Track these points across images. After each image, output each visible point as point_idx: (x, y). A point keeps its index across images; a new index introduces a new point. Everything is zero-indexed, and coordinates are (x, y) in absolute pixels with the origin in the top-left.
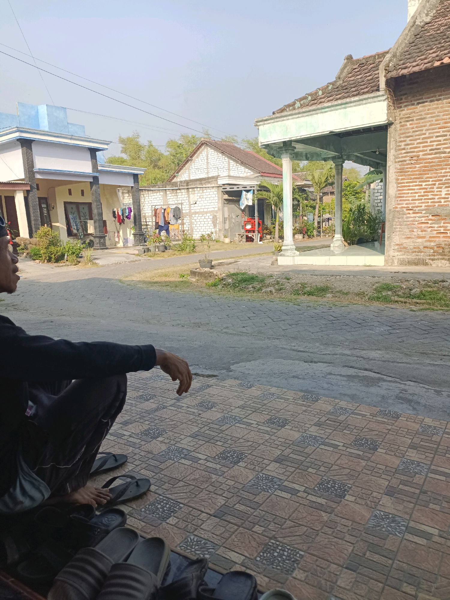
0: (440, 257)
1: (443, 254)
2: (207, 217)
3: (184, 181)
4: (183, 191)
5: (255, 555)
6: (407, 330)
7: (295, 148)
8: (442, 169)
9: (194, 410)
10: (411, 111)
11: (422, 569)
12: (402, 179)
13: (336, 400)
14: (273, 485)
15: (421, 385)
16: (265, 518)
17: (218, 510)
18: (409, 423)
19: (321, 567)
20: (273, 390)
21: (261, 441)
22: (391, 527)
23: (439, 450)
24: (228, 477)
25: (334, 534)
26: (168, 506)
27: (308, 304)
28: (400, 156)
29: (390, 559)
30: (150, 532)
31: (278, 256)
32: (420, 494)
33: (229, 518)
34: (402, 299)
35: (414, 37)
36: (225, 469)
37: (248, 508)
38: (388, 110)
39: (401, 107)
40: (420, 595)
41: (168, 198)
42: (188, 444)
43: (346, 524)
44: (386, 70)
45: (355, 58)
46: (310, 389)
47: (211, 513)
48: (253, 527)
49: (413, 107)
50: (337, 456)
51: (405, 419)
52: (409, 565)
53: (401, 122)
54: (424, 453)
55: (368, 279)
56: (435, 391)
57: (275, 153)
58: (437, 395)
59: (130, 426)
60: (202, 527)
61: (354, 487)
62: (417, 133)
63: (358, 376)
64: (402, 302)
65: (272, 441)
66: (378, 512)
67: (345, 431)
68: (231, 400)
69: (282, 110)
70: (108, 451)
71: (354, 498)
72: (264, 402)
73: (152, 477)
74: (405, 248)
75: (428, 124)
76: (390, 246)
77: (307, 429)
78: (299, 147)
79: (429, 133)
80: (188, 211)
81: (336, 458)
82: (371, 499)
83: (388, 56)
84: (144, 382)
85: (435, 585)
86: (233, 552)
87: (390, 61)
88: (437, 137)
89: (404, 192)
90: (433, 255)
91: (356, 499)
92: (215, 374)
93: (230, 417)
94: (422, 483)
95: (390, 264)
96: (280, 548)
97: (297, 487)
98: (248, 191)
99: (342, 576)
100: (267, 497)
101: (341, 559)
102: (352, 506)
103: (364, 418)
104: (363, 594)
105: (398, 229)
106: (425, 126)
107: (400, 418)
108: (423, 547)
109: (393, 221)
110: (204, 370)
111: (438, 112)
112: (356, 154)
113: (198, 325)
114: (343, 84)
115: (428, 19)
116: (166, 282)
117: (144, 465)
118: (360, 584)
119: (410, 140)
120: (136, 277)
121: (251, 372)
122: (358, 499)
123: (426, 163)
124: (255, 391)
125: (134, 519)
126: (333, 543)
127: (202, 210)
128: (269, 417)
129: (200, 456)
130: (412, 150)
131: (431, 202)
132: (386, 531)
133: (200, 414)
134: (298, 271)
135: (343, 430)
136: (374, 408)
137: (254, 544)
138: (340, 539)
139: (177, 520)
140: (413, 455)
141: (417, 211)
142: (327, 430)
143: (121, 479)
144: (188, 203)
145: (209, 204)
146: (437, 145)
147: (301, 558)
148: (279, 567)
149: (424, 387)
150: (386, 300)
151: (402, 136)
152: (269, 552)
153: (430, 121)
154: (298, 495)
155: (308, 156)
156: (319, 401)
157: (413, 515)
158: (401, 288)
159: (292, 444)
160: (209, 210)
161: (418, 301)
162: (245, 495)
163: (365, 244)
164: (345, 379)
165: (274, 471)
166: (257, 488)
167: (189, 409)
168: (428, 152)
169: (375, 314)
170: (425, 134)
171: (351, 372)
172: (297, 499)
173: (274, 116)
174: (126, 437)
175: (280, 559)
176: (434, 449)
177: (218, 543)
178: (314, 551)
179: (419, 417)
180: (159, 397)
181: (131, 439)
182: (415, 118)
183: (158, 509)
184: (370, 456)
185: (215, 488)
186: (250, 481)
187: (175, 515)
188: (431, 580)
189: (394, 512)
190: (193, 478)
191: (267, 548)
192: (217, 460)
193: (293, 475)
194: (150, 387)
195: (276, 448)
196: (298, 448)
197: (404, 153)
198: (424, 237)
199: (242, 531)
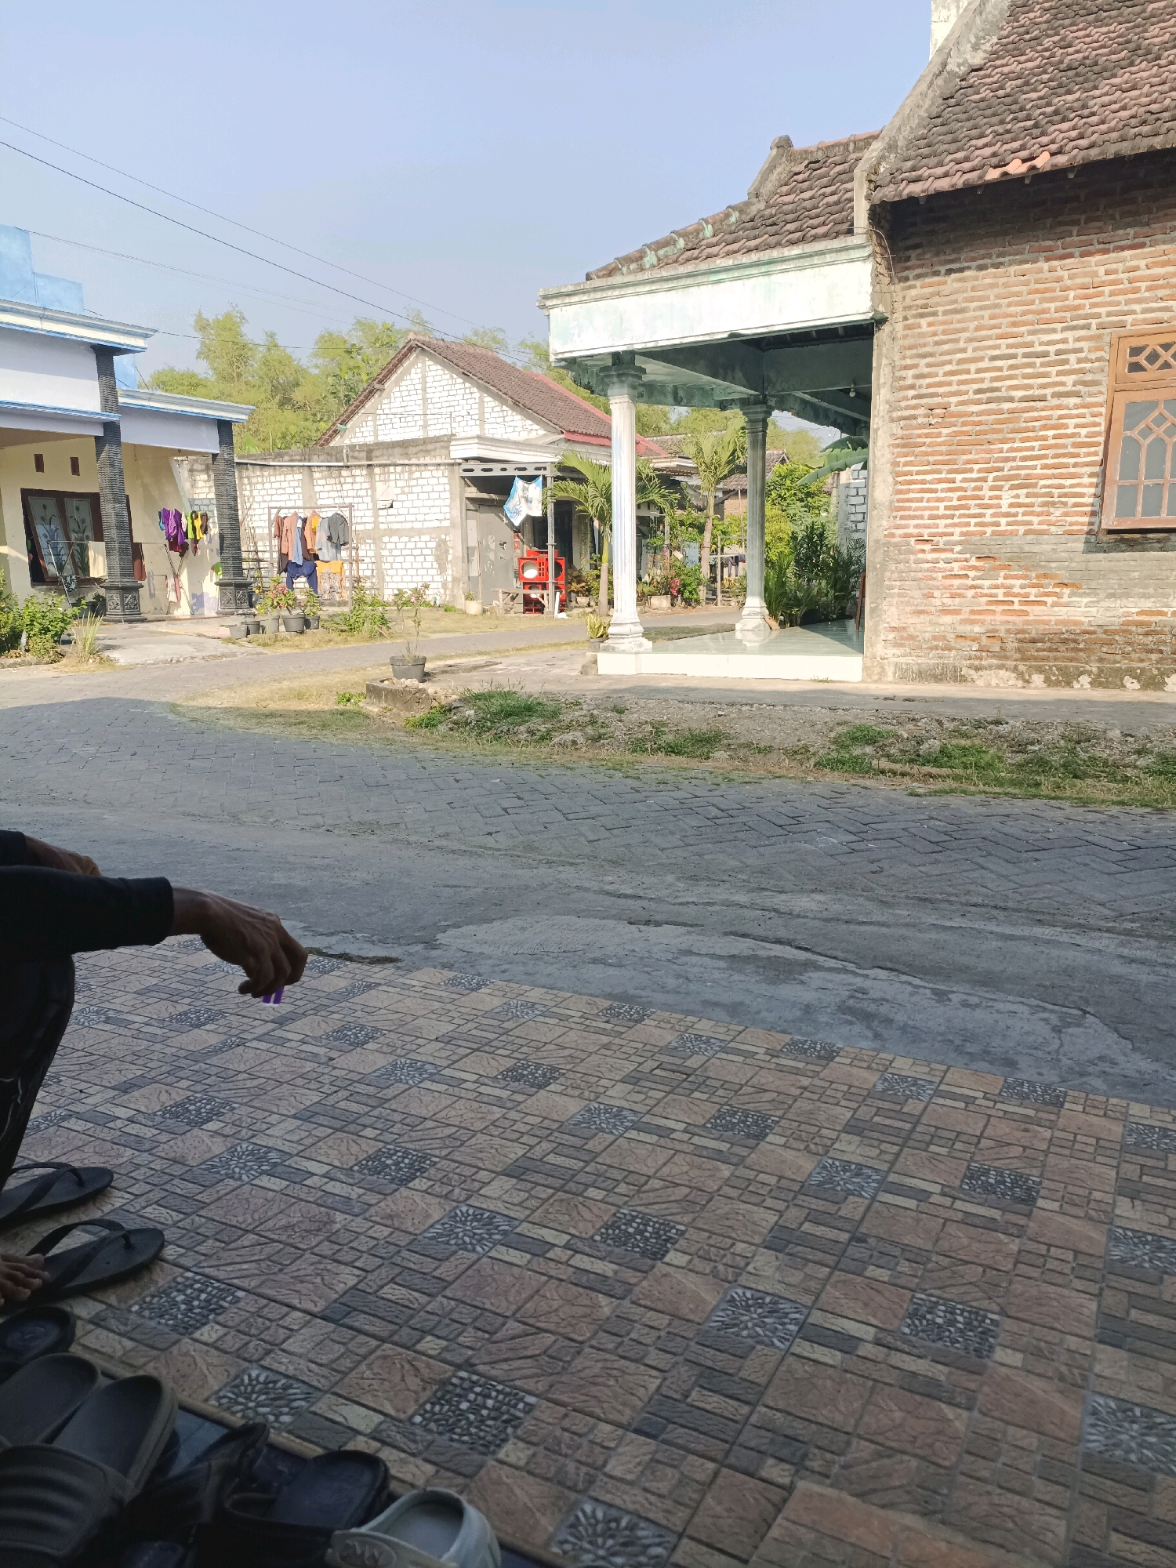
0: (995, 662)
1: (1002, 655)
2: (422, 545)
3: (360, 446)
4: (357, 472)
5: (410, 1412)
6: (894, 843)
7: (643, 371)
8: (1004, 441)
9: (316, 1050)
10: (931, 290)
11: (817, 1423)
12: (906, 464)
13: (690, 1018)
14: (490, 1235)
15: (904, 978)
16: (455, 1316)
17: (335, 1301)
18: (855, 1071)
19: (574, 1433)
20: (535, 995)
21: (479, 1125)
22: (763, 1325)
23: (915, 1136)
24: (378, 1219)
25: (620, 1351)
26: (203, 1296)
27: (660, 777)
28: (903, 404)
29: (747, 1403)
30: (145, 1364)
31: (597, 650)
32: (848, 1244)
33: (360, 1321)
34: (897, 767)
35: (940, 101)
36: (372, 1198)
37: (416, 1294)
38: (872, 284)
39: (907, 279)
40: (802, 1485)
41: (317, 489)
42: (288, 1137)
43: (655, 1324)
44: (870, 181)
45: (798, 145)
46: (631, 992)
47: (315, 1310)
48: (419, 1341)
49: (936, 279)
50: (662, 1156)
51: (848, 1061)
52: (790, 1414)
53: (905, 318)
54: (876, 1143)
55: (821, 715)
56: (935, 992)
57: (593, 383)
58: (938, 1001)
59: (136, 1093)
60: (284, 1346)
61: (691, 1230)
62: (945, 347)
63: (756, 958)
64: (895, 773)
65: (507, 1124)
66: (740, 1291)
67: (696, 1095)
68: (420, 1022)
69: (610, 271)
70: (63, 1159)
71: (688, 1257)
72: (505, 1025)
73: (175, 1224)
74: (912, 637)
75: (972, 325)
76: (876, 632)
77: (602, 1090)
78: (656, 371)
79: (975, 350)
80: (370, 527)
81: (660, 1163)
82: (728, 1259)
83: (877, 147)
84: (198, 977)
85: (842, 1459)
86: (356, 1407)
87: (882, 158)
88: (993, 358)
89: (911, 495)
90: (977, 658)
91: (690, 1262)
92: (394, 955)
93: (411, 1066)
94: (857, 1218)
95: (876, 677)
96: (478, 1389)
97: (548, 1235)
98: (530, 479)
99: (620, 1450)
100: (469, 1262)
101: (628, 1411)
102: (678, 1276)
103: (748, 1061)
104: (664, 1491)
105: (896, 591)
106: (964, 330)
107: (837, 1059)
108: (830, 1371)
109: (884, 568)
110: (365, 946)
111: (997, 297)
112: (800, 394)
113: (371, 828)
114: (767, 212)
115: (977, 59)
116: (298, 713)
117: (157, 1195)
118: (661, 1466)
119: (929, 365)
120: (222, 699)
121: (487, 950)
122: (696, 1260)
123: (964, 424)
124: (488, 998)
125: (105, 1333)
126: (615, 1372)
127: (408, 526)
128: (509, 1063)
129: (313, 1167)
130: (931, 390)
131: (976, 525)
132: (749, 1336)
133: (332, 1059)
134: (647, 692)
135: (693, 1091)
136: (779, 1036)
137: (414, 1383)
138: (632, 1361)
139: (221, 1331)
140: (852, 1148)
141: (941, 546)
142: (651, 1093)
143: (85, 1231)
144: (370, 506)
145: (426, 510)
146: (993, 379)
147: (527, 1412)
148: (466, 1438)
149: (910, 984)
150: (858, 766)
151: (908, 353)
152: (448, 1402)
153: (976, 318)
154: (550, 1255)
155: (681, 393)
156: (647, 1021)
157: (823, 1295)
158: (897, 736)
159: (557, 1130)
160: (426, 525)
161: (935, 771)
162: (414, 1260)
163: (821, 626)
164: (722, 964)
165: (499, 1198)
166: (447, 1243)
167: (305, 1047)
168: (971, 396)
169: (825, 803)
170: (964, 350)
171: (743, 947)
172: (543, 1268)
173: (589, 285)
174: (119, 1123)
175: (472, 1417)
176: (904, 1134)
177: (323, 1383)
178: (562, 1393)
179: (882, 1055)
180: (233, 1018)
181: (133, 1129)
182: (940, 309)
183: (174, 1304)
184: (744, 1152)
185: (337, 1247)
186: (432, 1226)
187: (220, 1318)
188: (834, 1448)
189: (779, 1289)
190: (283, 1222)
191: (445, 1391)
192: (357, 1175)
193: (546, 1206)
194: (210, 992)
195: (516, 1141)
196: (572, 1140)
197: (915, 397)
198: (957, 612)
199: (390, 1353)
